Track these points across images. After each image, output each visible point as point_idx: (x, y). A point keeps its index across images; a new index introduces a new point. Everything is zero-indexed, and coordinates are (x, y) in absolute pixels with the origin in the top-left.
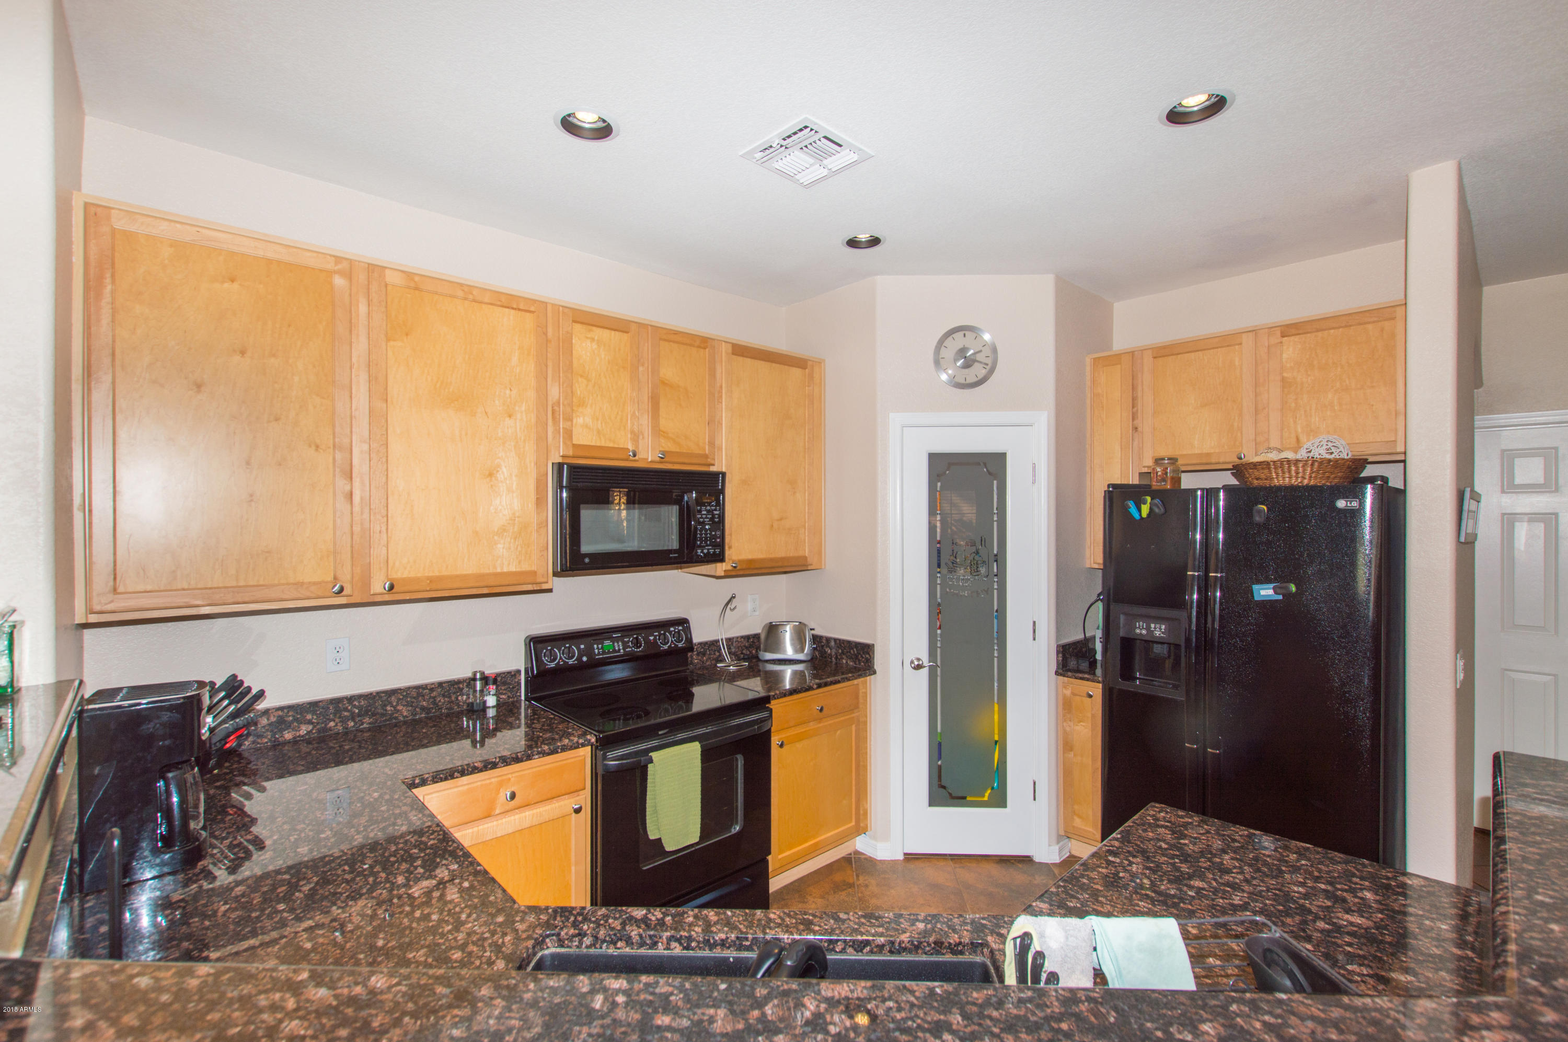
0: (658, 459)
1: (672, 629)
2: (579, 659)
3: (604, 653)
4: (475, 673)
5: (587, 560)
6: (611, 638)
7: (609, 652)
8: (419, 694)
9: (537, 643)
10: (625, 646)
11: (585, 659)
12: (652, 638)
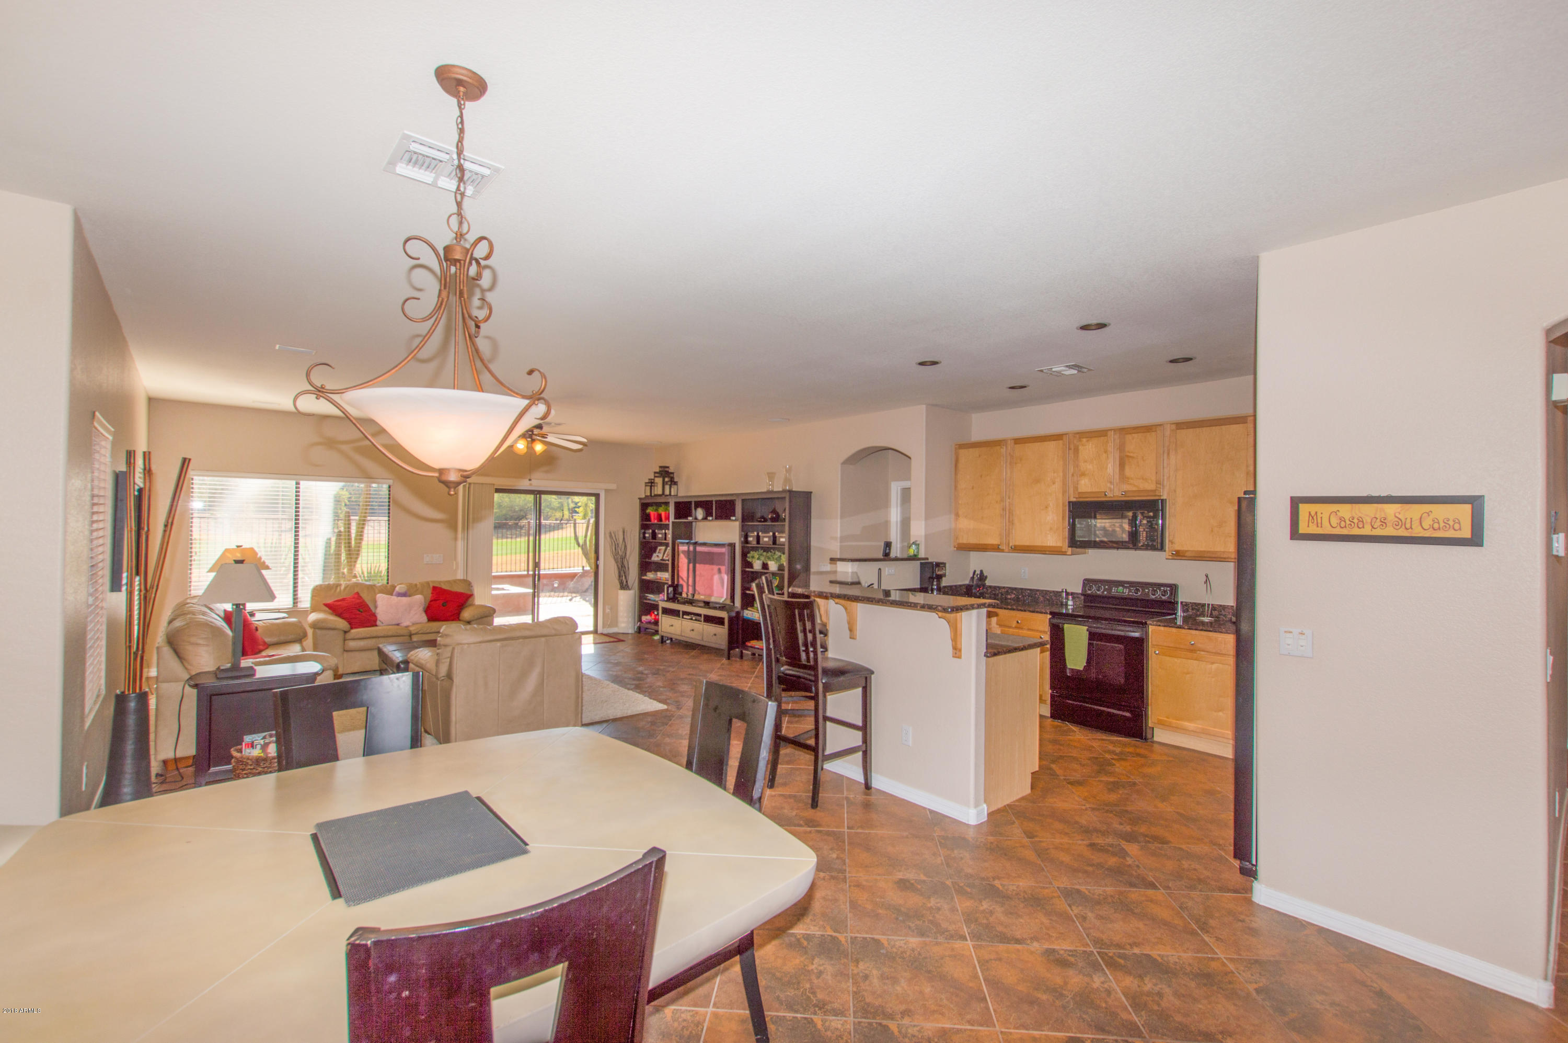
0: (1120, 495)
1: (1162, 588)
2: (1103, 592)
3: (1117, 592)
4: (1063, 589)
5: (1078, 543)
6: (1123, 586)
7: (1120, 592)
8: (1046, 594)
9: (1087, 582)
10: (1130, 591)
11: (1105, 593)
12: (1147, 590)
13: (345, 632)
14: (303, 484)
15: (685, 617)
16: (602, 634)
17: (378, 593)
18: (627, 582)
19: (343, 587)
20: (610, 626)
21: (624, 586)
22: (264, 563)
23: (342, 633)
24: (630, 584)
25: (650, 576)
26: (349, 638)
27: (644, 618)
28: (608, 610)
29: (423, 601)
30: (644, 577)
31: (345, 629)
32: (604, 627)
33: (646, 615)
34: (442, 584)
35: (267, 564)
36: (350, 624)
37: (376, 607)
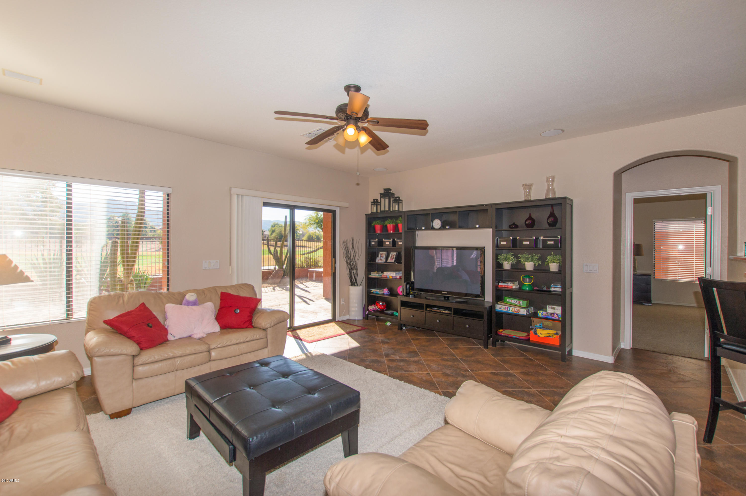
13: (134, 356)
14: (76, 186)
15: (428, 309)
16: (339, 321)
17: (167, 303)
18: (356, 281)
19: (126, 299)
20: (344, 315)
21: (354, 283)
22: (22, 273)
23: (130, 357)
24: (359, 281)
25: (375, 275)
26: (140, 363)
27: (371, 308)
28: (342, 302)
29: (213, 307)
30: (370, 276)
31: (134, 353)
32: (340, 316)
33: (371, 305)
34: (228, 289)
35: (26, 274)
36: (139, 344)
37: (165, 319)
